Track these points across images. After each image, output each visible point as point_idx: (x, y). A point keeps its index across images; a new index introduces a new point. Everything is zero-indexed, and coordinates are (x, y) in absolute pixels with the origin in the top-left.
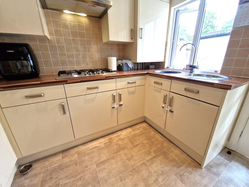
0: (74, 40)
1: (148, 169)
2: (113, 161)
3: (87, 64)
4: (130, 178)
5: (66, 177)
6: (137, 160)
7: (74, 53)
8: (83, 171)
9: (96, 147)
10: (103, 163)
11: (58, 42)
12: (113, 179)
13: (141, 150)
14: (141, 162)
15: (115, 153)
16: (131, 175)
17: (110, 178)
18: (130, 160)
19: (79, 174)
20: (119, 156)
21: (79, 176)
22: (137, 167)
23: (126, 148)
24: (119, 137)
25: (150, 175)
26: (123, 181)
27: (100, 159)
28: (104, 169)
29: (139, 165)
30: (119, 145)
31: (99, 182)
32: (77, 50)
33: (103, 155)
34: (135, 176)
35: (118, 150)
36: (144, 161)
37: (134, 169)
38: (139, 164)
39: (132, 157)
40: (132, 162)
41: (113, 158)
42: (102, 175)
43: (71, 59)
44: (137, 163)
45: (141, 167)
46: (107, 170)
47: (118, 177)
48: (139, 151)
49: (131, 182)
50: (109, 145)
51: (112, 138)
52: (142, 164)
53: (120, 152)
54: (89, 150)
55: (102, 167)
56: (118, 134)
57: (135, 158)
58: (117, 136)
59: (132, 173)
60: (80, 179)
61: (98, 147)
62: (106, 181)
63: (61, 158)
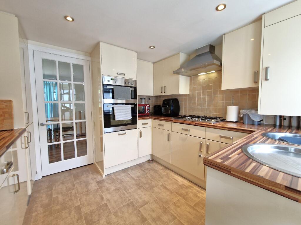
0: (203, 92)
1: (170, 221)
2: (168, 193)
3: (210, 112)
4: (158, 206)
5: (151, 175)
6: (177, 211)
7: (202, 102)
8: (156, 180)
9: (176, 180)
10: (165, 187)
11: (193, 95)
12: (154, 196)
13: (192, 215)
14: (175, 215)
15: (176, 193)
16: (160, 207)
17: (155, 194)
18: (174, 205)
19: (154, 179)
20: (175, 196)
21: (152, 180)
22: (169, 211)
23: (186, 200)
24: (197, 192)
25: (164, 223)
26: (154, 202)
27: (167, 185)
28: (161, 189)
29: (171, 213)
30: (187, 194)
31: (151, 189)
32: (204, 100)
33: (172, 186)
34: (160, 210)
35: (181, 195)
36: (178, 218)
37: (166, 209)
38: (173, 213)
39: (179, 207)
40: (172, 207)
41: (171, 192)
42: (156, 189)
43: (199, 107)
44: (173, 211)
45: (170, 215)
46: (160, 191)
47: (156, 199)
48: (189, 212)
49: (155, 207)
50: (184, 187)
51: (193, 188)
52: (174, 216)
53: (179, 196)
54: (172, 178)
55: (162, 188)
56: (201, 191)
57: (178, 209)
58: (198, 191)
59: (162, 208)
60: (151, 181)
61: (178, 181)
62: (153, 192)
63: (161, 168)
